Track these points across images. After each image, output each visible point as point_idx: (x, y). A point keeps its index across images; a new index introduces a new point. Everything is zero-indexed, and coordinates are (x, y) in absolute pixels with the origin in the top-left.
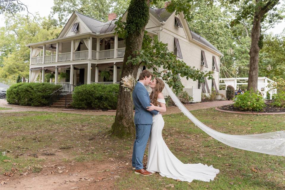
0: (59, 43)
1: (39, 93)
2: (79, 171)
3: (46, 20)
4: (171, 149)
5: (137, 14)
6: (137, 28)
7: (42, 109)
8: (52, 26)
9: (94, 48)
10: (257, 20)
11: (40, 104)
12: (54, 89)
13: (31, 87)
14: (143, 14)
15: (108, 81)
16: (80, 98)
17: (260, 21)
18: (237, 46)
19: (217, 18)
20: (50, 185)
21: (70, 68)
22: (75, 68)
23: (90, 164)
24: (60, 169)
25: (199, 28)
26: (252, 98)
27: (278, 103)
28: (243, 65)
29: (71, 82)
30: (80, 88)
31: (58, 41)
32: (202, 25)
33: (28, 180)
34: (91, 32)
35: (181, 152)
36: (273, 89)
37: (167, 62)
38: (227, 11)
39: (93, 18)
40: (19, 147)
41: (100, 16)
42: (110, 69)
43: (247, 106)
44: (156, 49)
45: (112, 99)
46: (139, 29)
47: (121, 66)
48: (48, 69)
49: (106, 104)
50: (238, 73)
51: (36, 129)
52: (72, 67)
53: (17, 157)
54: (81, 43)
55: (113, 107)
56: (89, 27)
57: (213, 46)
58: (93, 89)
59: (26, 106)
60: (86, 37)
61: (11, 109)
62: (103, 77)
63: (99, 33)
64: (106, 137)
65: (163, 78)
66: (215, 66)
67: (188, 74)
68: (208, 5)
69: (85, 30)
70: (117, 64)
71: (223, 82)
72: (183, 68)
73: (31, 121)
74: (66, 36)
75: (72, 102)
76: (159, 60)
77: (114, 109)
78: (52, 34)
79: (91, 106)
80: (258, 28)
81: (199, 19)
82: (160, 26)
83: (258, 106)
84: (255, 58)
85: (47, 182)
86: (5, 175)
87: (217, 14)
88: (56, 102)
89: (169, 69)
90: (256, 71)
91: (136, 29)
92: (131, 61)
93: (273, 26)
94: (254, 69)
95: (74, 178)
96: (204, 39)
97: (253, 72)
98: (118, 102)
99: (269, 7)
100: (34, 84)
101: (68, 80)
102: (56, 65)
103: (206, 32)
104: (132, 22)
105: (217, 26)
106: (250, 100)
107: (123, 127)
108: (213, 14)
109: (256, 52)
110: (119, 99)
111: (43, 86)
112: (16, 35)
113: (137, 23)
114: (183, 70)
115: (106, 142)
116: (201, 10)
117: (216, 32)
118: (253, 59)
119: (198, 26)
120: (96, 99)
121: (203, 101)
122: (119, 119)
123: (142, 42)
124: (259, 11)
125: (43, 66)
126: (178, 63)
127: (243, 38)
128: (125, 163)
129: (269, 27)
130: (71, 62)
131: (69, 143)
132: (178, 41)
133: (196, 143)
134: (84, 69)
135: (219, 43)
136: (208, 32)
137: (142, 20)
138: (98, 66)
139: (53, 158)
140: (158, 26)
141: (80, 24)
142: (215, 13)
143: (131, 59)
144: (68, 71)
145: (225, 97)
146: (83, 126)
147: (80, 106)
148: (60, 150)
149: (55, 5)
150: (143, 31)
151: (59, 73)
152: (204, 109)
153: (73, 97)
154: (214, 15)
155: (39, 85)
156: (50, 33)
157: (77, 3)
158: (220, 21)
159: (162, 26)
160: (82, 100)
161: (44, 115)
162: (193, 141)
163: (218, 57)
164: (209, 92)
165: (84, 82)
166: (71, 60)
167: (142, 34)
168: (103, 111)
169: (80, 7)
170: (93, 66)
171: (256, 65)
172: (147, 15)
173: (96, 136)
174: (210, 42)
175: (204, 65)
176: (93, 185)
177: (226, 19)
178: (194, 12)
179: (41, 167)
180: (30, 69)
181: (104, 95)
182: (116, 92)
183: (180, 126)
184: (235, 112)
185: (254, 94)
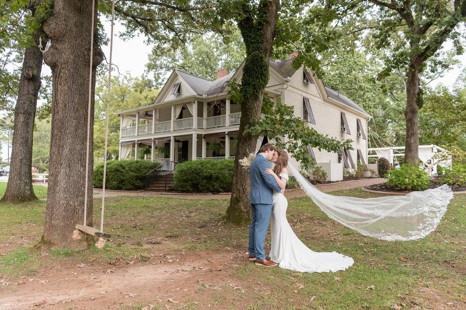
0: (156, 109)
1: (132, 174)
2: (191, 260)
3: (138, 80)
4: (300, 237)
5: (254, 74)
6: (255, 90)
7: (136, 193)
8: (146, 88)
9: (200, 114)
10: (413, 70)
11: (133, 186)
12: (151, 168)
13: (121, 166)
14: (262, 74)
15: (219, 155)
16: (184, 178)
17: (417, 71)
18: (392, 103)
19: (361, 67)
20: (160, 274)
21: (170, 141)
22: (176, 141)
23: (203, 254)
24: (169, 258)
25: (338, 83)
26: (411, 174)
27: (448, 179)
28: (401, 129)
29: (172, 158)
30: (184, 165)
31: (155, 107)
32: (341, 78)
33: (136, 269)
34: (196, 94)
35: (313, 241)
36: (441, 160)
37: (293, 131)
38: (375, 57)
39: (197, 76)
40: (119, 236)
41: (207, 73)
42: (221, 140)
43: (404, 184)
44: (279, 114)
45: (225, 179)
46: (257, 91)
47: (235, 136)
48: (142, 142)
49: (217, 185)
50: (395, 140)
51: (134, 216)
52: (172, 139)
53: (119, 245)
54: (183, 108)
55: (227, 188)
56: (193, 88)
57: (357, 106)
58: (199, 166)
59: (116, 189)
60: (190, 101)
61: (98, 194)
62: (213, 151)
63: (206, 95)
64: (220, 224)
65: (288, 150)
66: (360, 132)
67: (319, 144)
68: (348, 52)
69: (188, 92)
70: (230, 133)
71: (374, 153)
72: (313, 138)
73: (126, 207)
74: (165, 101)
75: (174, 184)
76: (283, 128)
77: (227, 192)
78: (146, 98)
79: (198, 188)
80: (416, 81)
81: (337, 70)
82: (283, 84)
83: (420, 183)
84: (413, 120)
85: (156, 271)
86: (110, 264)
87: (361, 63)
88: (152, 184)
89: (295, 139)
90: (415, 138)
91: (254, 92)
92: (248, 130)
93: (441, 75)
94: (413, 134)
95: (187, 267)
96: (345, 98)
97: (410, 139)
98: (234, 181)
99: (428, 53)
100: (126, 161)
101: (167, 156)
102: (152, 137)
103: (347, 87)
104: (249, 84)
105: (362, 79)
106: (407, 176)
107: (241, 211)
108: (355, 63)
109: (414, 112)
110: (234, 178)
111: (138, 164)
112: (101, 101)
113: (254, 85)
114: (314, 140)
115: (220, 230)
116: (338, 59)
117: (361, 87)
118: (410, 122)
119: (336, 80)
120: (203, 179)
121: (346, 179)
122: (235, 202)
123: (261, 107)
124: (415, 58)
125: (136, 139)
126: (306, 132)
127: (399, 92)
128: (245, 252)
129: (436, 77)
130: (172, 133)
131: (176, 231)
132: (309, 101)
133: (333, 231)
134: (188, 141)
135: (365, 101)
136: (349, 87)
137: (261, 81)
138: (206, 136)
139: (160, 246)
140: (281, 83)
141: (182, 84)
142: (359, 61)
143: (249, 128)
144: (168, 145)
145: (377, 173)
146: (190, 212)
147: (184, 189)
148: (166, 239)
149: (149, 62)
150: (262, 94)
151: (156, 148)
152: (346, 190)
153: (175, 177)
154: (357, 65)
155: (131, 163)
156: (143, 97)
157: (177, 58)
158: (366, 71)
159: (287, 83)
160: (186, 181)
161: (140, 200)
162: (329, 229)
163: (364, 119)
164: (353, 167)
165: (187, 158)
166: (172, 130)
167: (261, 98)
168: (213, 194)
169: (181, 62)
170: (199, 137)
171: (414, 130)
172: (266, 75)
173: (207, 223)
174: (353, 100)
175: (346, 131)
176: (209, 274)
177: (374, 68)
178: (330, 62)
179: (149, 256)
180: (120, 143)
181: (214, 174)
182: (230, 170)
183: (313, 211)
184: (388, 193)
185: (413, 168)
